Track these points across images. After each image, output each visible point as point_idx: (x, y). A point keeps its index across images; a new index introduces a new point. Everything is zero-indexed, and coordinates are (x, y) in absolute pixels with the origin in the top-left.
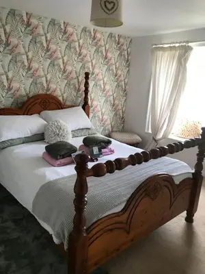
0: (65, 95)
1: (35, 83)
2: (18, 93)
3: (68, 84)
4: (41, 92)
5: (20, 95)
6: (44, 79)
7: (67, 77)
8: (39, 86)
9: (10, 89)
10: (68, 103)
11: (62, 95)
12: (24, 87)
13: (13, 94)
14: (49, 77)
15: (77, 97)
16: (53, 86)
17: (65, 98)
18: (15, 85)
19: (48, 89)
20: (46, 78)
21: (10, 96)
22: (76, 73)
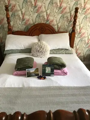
0: (59, 25)
1: (39, 16)
2: (29, 23)
3: (63, 17)
4: (42, 22)
5: (30, 24)
6: (45, 13)
7: (62, 12)
8: (41, 18)
9: (23, 20)
10: (61, 30)
11: (57, 24)
12: (32, 18)
13: (26, 23)
14: (48, 12)
15: (68, 26)
16: (51, 18)
17: (59, 26)
18: (27, 17)
19: (48, 20)
20: (47, 13)
21: (24, 24)
22: (69, 8)
